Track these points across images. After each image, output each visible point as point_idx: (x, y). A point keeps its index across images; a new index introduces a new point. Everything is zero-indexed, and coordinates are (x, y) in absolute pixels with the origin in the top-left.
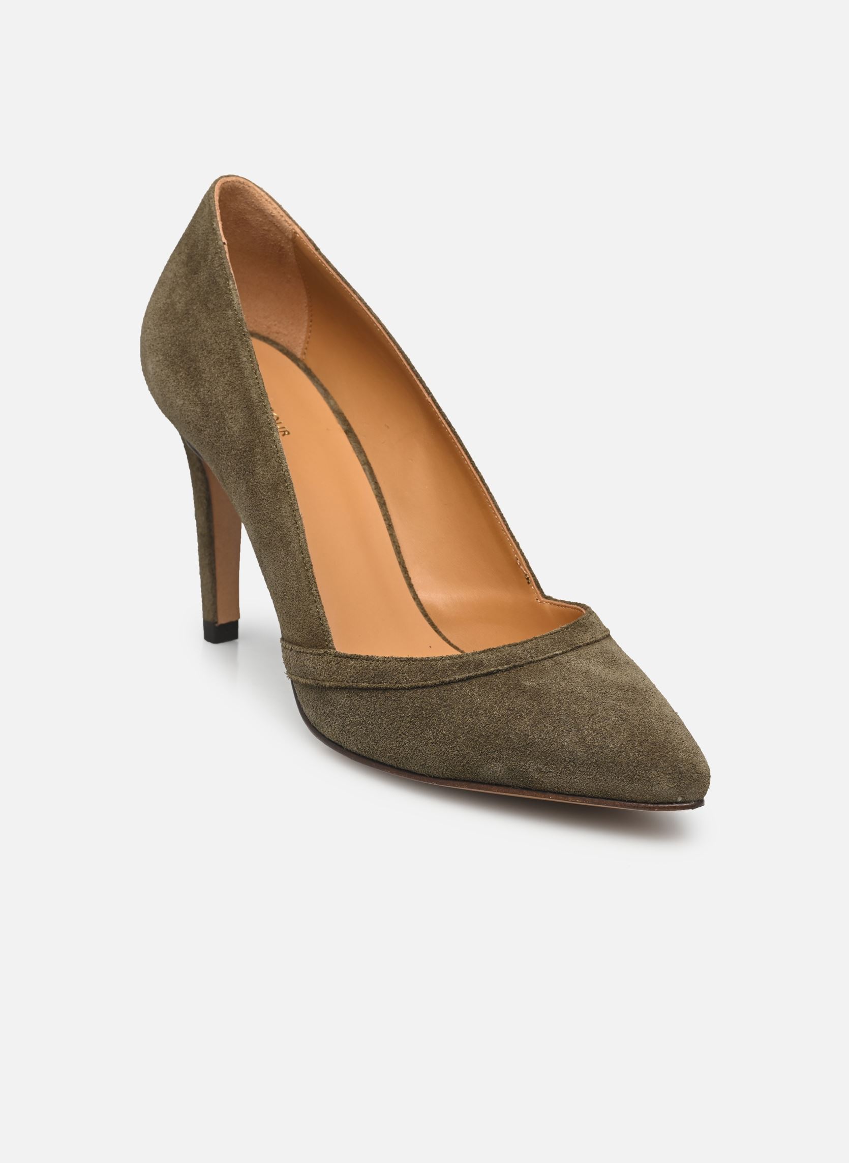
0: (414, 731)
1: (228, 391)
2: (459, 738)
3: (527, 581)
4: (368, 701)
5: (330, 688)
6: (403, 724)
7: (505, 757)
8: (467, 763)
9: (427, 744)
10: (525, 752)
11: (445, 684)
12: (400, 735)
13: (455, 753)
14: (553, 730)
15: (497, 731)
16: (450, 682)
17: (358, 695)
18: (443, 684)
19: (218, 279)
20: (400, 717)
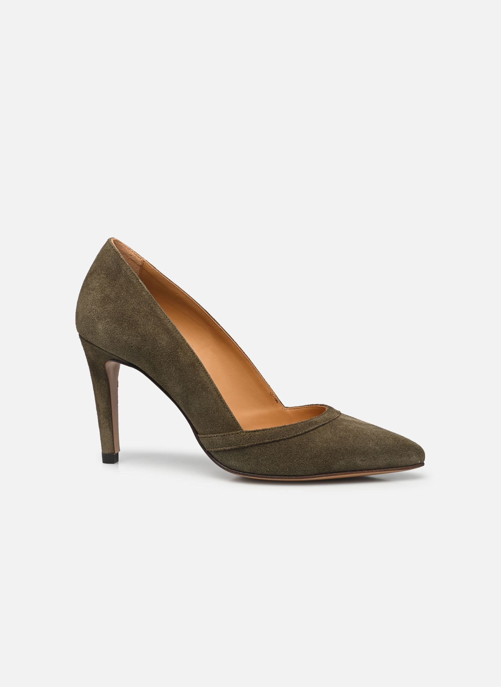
0: (299, 455)
1: (155, 327)
2: (323, 453)
3: (276, 401)
4: (270, 448)
5: (248, 447)
6: (292, 454)
7: (346, 457)
8: (328, 464)
9: (307, 460)
10: (355, 453)
11: (307, 433)
12: (291, 459)
13: (322, 461)
14: (363, 442)
15: (339, 447)
16: (309, 431)
17: (264, 447)
18: (306, 433)
19: (132, 280)
20: (290, 451)
